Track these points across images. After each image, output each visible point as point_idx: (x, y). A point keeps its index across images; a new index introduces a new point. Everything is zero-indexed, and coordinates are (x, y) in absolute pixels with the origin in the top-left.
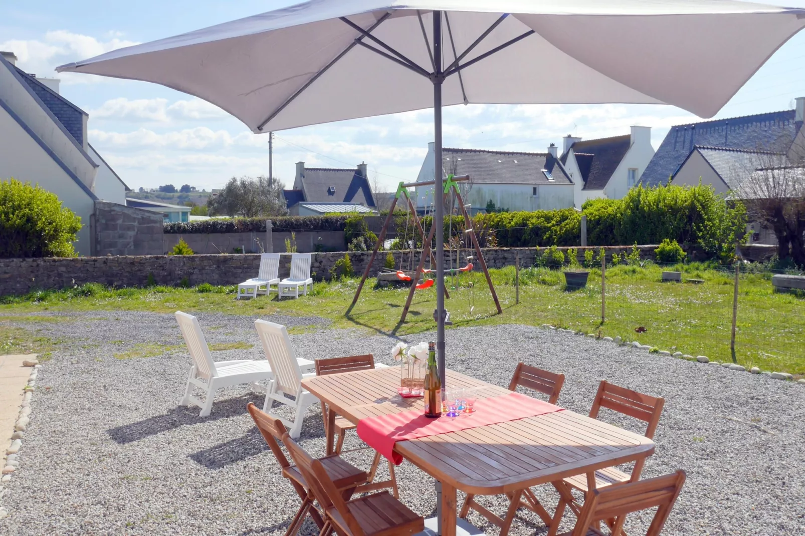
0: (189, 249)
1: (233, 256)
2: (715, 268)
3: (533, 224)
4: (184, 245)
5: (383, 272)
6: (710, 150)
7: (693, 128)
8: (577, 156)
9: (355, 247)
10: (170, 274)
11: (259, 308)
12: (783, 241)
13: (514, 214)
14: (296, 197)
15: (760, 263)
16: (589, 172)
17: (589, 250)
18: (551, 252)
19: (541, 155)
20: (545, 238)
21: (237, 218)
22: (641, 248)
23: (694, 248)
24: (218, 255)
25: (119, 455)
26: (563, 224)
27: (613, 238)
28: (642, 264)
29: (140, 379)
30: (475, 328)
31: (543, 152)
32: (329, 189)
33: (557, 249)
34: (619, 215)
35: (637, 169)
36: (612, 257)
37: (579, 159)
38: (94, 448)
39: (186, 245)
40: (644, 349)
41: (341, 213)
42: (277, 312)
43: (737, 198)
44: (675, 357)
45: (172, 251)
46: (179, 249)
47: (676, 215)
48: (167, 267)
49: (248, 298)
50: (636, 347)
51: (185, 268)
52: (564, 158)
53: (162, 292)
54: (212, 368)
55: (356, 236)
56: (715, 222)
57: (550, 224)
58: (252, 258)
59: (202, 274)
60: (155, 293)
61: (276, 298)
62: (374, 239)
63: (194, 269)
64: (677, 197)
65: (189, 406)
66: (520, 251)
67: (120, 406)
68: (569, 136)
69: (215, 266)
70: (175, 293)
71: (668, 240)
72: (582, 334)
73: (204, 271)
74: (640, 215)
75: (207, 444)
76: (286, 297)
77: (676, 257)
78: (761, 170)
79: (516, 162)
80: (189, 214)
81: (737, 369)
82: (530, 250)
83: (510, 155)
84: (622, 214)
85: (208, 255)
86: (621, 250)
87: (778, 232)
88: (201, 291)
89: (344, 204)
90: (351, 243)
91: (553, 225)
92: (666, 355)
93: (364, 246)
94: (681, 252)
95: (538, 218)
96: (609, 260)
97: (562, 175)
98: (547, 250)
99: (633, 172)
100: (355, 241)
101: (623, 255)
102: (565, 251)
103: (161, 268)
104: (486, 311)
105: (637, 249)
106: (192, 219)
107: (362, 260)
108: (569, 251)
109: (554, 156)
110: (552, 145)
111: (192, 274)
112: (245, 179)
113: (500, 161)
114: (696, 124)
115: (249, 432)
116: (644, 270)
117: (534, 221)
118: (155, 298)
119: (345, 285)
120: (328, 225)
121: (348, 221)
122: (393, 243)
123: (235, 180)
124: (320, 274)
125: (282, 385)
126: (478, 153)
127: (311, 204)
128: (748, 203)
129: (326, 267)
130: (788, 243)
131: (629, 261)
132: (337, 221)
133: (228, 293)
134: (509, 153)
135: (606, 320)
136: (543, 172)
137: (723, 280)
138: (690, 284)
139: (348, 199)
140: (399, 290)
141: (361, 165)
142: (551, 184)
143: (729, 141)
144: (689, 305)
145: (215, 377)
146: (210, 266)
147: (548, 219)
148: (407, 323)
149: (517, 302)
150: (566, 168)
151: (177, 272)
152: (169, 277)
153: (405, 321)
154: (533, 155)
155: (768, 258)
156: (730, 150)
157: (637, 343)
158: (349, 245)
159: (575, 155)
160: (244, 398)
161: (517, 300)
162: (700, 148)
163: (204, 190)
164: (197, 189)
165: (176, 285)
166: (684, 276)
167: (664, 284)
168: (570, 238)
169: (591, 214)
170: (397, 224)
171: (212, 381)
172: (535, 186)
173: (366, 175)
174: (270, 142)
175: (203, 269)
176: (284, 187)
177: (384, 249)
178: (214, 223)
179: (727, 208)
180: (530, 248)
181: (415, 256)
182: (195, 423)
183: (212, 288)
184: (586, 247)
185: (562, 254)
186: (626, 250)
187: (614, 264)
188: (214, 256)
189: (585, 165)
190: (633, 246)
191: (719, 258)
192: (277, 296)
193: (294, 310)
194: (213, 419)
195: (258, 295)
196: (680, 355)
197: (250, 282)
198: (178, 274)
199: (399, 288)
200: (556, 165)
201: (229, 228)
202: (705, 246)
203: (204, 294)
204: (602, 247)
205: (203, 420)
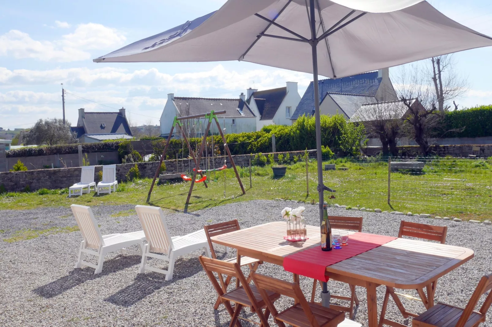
0: (25, 167)
1: (60, 169)
2: (351, 161)
3: (240, 141)
4: (21, 164)
5: (162, 174)
6: (335, 95)
7: (323, 83)
8: (256, 101)
9: (126, 161)
10: (16, 184)
11: (88, 202)
12: (385, 144)
13: (228, 135)
14: (80, 131)
15: (374, 157)
16: (264, 110)
17: (281, 154)
18: (259, 157)
19: (236, 100)
20: (248, 149)
21: (44, 146)
22: (308, 152)
23: (337, 151)
24: (49, 169)
25: (54, 306)
26: (258, 140)
27: (289, 147)
28: (310, 161)
29: (34, 254)
30: (237, 203)
31: (237, 98)
32: (102, 125)
33: (262, 155)
34: (292, 134)
35: (291, 107)
36: (293, 158)
37: (257, 102)
38: (32, 303)
39: (23, 164)
40: (342, 207)
41: (113, 140)
42: (102, 203)
43: (360, 120)
44: (363, 210)
45: (13, 169)
46: (17, 167)
47: (326, 132)
48: (14, 179)
49: (77, 196)
50: (337, 207)
51: (27, 179)
52: (249, 101)
53: (12, 196)
54: (101, 240)
55: (127, 153)
56: (348, 135)
57: (251, 141)
58: (73, 170)
59: (39, 183)
60: (7, 197)
61: (96, 194)
62: (137, 154)
63: (33, 179)
64: (326, 122)
65: (82, 268)
66: (241, 157)
67: (31, 273)
68: (250, 89)
69: (48, 177)
70: (22, 196)
71: (323, 146)
72: (302, 202)
73: (40, 181)
74: (305, 133)
75: (113, 291)
76: (102, 194)
77: (328, 156)
78: (372, 104)
79: (221, 105)
80: (10, 145)
81: (399, 214)
82: (247, 156)
83: (218, 101)
84: (294, 133)
85: (43, 170)
86: (298, 153)
87: (382, 139)
88: (42, 194)
89: (112, 134)
90: (124, 158)
91: (253, 141)
92: (356, 210)
93: (132, 159)
94: (331, 153)
95: (243, 137)
96: (292, 159)
97: (249, 111)
98: (256, 155)
99: (289, 109)
100: (126, 157)
101: (299, 157)
102: (267, 156)
103: (10, 180)
104: (235, 194)
105: (307, 152)
106: (13, 148)
107: (146, 167)
108: (269, 156)
109: (244, 101)
110: (242, 94)
111: (31, 183)
112: (48, 120)
113: (212, 104)
114: (324, 80)
115: (135, 279)
116: (312, 164)
117: (241, 139)
118: (9, 201)
119: (137, 184)
120: (107, 147)
121: (120, 144)
122: (150, 157)
123: (41, 121)
124: (121, 178)
125: (153, 246)
126: (198, 100)
127: (93, 135)
128: (366, 123)
129: (122, 174)
130: (388, 144)
131: (303, 160)
132: (113, 145)
133: (61, 194)
134: (217, 99)
135: (309, 193)
136: (238, 110)
137: (359, 167)
138: (341, 170)
139: (114, 131)
140: (174, 185)
141: (121, 109)
142: (243, 117)
143: (343, 89)
144: (349, 182)
145: (103, 247)
146: (44, 177)
147: (249, 137)
148: (190, 204)
149: (251, 187)
150: (250, 106)
151: (21, 182)
152: (15, 186)
153: (189, 203)
154: (231, 100)
155: (378, 154)
156: (346, 95)
157: (337, 205)
158: (123, 160)
159: (255, 99)
160: (117, 259)
161: (251, 186)
162: (330, 93)
163: (9, 129)
164: (4, 129)
165: (22, 191)
166: (337, 167)
167: (327, 171)
168: (265, 148)
169: (275, 133)
170: (153, 145)
171: (102, 249)
172: (233, 119)
173: (125, 116)
174: (63, 96)
175: (40, 179)
176: (70, 124)
177: (145, 161)
178: (29, 150)
179: (354, 127)
180: (246, 155)
181: (178, 163)
182: (95, 278)
183: (49, 191)
184: (278, 153)
185: (265, 158)
186: (300, 153)
187: (295, 163)
188: (47, 170)
189: (261, 106)
190: (305, 151)
191: (352, 155)
192: (96, 193)
193: (113, 201)
194: (105, 275)
195: (83, 194)
196: (364, 209)
197: (76, 186)
198: (22, 184)
199: (174, 183)
200: (245, 106)
201: (40, 153)
202: (344, 149)
203: (44, 196)
204: (287, 152)
205: (99, 276)
